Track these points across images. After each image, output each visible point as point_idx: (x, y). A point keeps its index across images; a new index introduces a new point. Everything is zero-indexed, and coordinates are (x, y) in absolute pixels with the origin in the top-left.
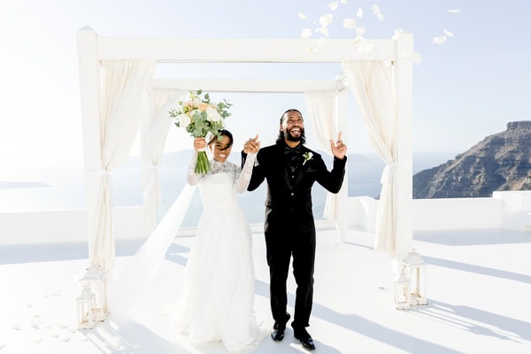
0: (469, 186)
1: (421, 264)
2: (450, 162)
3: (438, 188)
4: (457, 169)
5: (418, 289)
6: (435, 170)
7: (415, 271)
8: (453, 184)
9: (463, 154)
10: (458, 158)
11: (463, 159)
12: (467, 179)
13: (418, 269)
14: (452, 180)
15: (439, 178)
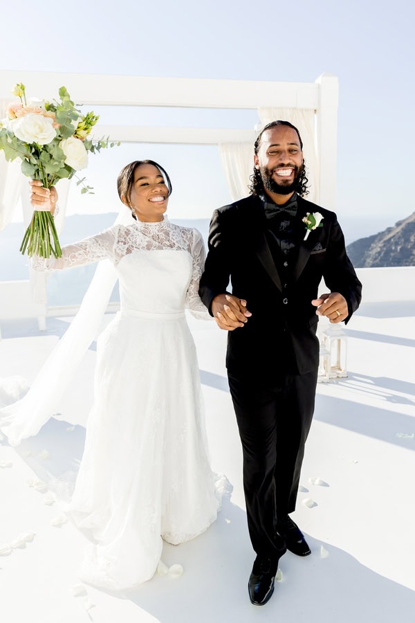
0: (408, 257)
1: (342, 335)
2: (389, 230)
3: (375, 259)
4: (397, 237)
5: (338, 362)
6: (373, 239)
7: (336, 342)
8: (392, 254)
9: (404, 221)
10: (398, 224)
11: (403, 226)
12: (407, 250)
13: (339, 341)
14: (391, 251)
15: (376, 248)
